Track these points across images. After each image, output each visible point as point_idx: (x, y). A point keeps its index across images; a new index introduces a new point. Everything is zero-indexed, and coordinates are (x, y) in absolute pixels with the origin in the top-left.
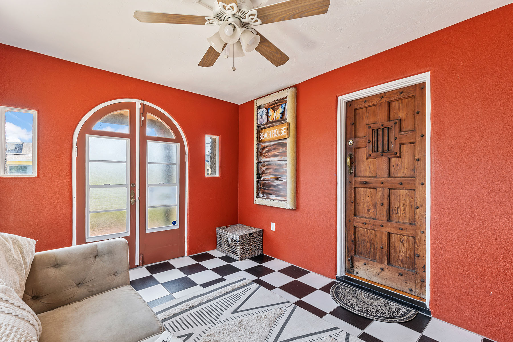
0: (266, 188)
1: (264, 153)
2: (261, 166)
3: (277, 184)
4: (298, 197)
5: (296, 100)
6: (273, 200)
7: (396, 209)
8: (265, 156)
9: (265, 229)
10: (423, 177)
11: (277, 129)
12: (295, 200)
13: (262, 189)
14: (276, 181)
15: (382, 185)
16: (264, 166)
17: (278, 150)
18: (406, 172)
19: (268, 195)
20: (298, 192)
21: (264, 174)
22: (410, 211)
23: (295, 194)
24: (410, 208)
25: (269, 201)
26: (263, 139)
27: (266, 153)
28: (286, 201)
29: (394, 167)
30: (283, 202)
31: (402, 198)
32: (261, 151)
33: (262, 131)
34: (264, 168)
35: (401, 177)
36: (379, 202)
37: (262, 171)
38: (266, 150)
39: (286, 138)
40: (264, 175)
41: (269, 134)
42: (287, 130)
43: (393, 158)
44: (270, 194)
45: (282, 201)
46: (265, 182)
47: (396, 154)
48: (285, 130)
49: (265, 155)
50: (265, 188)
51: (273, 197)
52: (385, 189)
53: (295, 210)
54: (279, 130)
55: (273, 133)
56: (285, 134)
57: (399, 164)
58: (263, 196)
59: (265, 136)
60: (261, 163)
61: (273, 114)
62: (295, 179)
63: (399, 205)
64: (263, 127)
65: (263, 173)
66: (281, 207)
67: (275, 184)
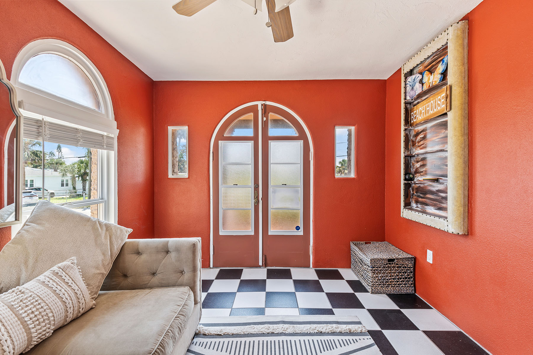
0: (421, 195)
1: (419, 142)
2: (414, 161)
3: (437, 189)
4: (471, 213)
6: (431, 214)
8: (419, 146)
9: (418, 256)
11: (433, 100)
12: (464, 219)
13: (415, 195)
14: (435, 184)
16: (418, 162)
19: (424, 206)
20: (471, 205)
21: (418, 173)
23: (464, 208)
25: (420, 216)
26: (415, 120)
27: (421, 141)
28: (446, 218)
30: (442, 220)
32: (414, 139)
33: (414, 109)
34: (418, 165)
37: (415, 169)
38: (421, 137)
39: (446, 112)
40: (417, 174)
41: (423, 112)
42: (447, 98)
44: (427, 205)
45: (440, 217)
46: (419, 186)
48: (443, 100)
49: (420, 144)
50: (419, 194)
51: (431, 209)
54: (435, 101)
55: (427, 109)
56: (444, 105)
58: (417, 207)
59: (418, 116)
60: (414, 158)
61: (429, 79)
64: (416, 102)
65: (417, 172)
66: (437, 228)
67: (433, 189)
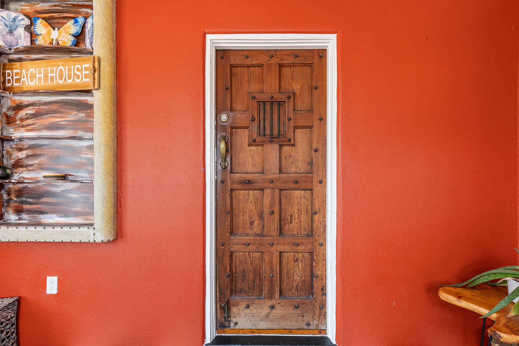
0: (28, 200)
1: (22, 120)
2: (12, 148)
3: (61, 189)
4: (121, 213)
5: (115, 16)
6: (53, 225)
7: (289, 218)
8: (23, 126)
10: (322, 173)
11: (64, 66)
12: (114, 221)
13: (16, 202)
14: (60, 183)
15: (271, 185)
16: (20, 150)
17: (65, 116)
18: (300, 165)
19: (35, 215)
20: (121, 204)
21: (22, 166)
22: (306, 218)
23: (114, 208)
24: (306, 214)
25: (38, 231)
26: (18, 84)
27: (27, 119)
28: (92, 225)
29: (286, 159)
30: (84, 229)
31: (296, 202)
32: (11, 113)
33: (14, 67)
34: (22, 155)
35: (296, 173)
36: (267, 210)
37: (13, 161)
38: (28, 112)
39: (92, 88)
40: (20, 169)
41: (38, 76)
42: (95, 71)
43: (284, 147)
44: (42, 213)
45: (80, 225)
46: (26, 187)
47: (290, 141)
48: (88, 72)
49: (25, 123)
50: (24, 199)
51: (52, 218)
52: (275, 190)
53: (114, 240)
54: (70, 70)
55: (50, 75)
56: (88, 80)
57: (293, 154)
58: (20, 219)
59: (25, 79)
60: (12, 143)
61: (49, 33)
62: (114, 178)
63: (292, 212)
64: (16, 56)
65: (18, 164)
66: (76, 241)
67: (56, 189)
